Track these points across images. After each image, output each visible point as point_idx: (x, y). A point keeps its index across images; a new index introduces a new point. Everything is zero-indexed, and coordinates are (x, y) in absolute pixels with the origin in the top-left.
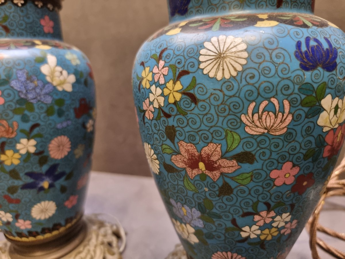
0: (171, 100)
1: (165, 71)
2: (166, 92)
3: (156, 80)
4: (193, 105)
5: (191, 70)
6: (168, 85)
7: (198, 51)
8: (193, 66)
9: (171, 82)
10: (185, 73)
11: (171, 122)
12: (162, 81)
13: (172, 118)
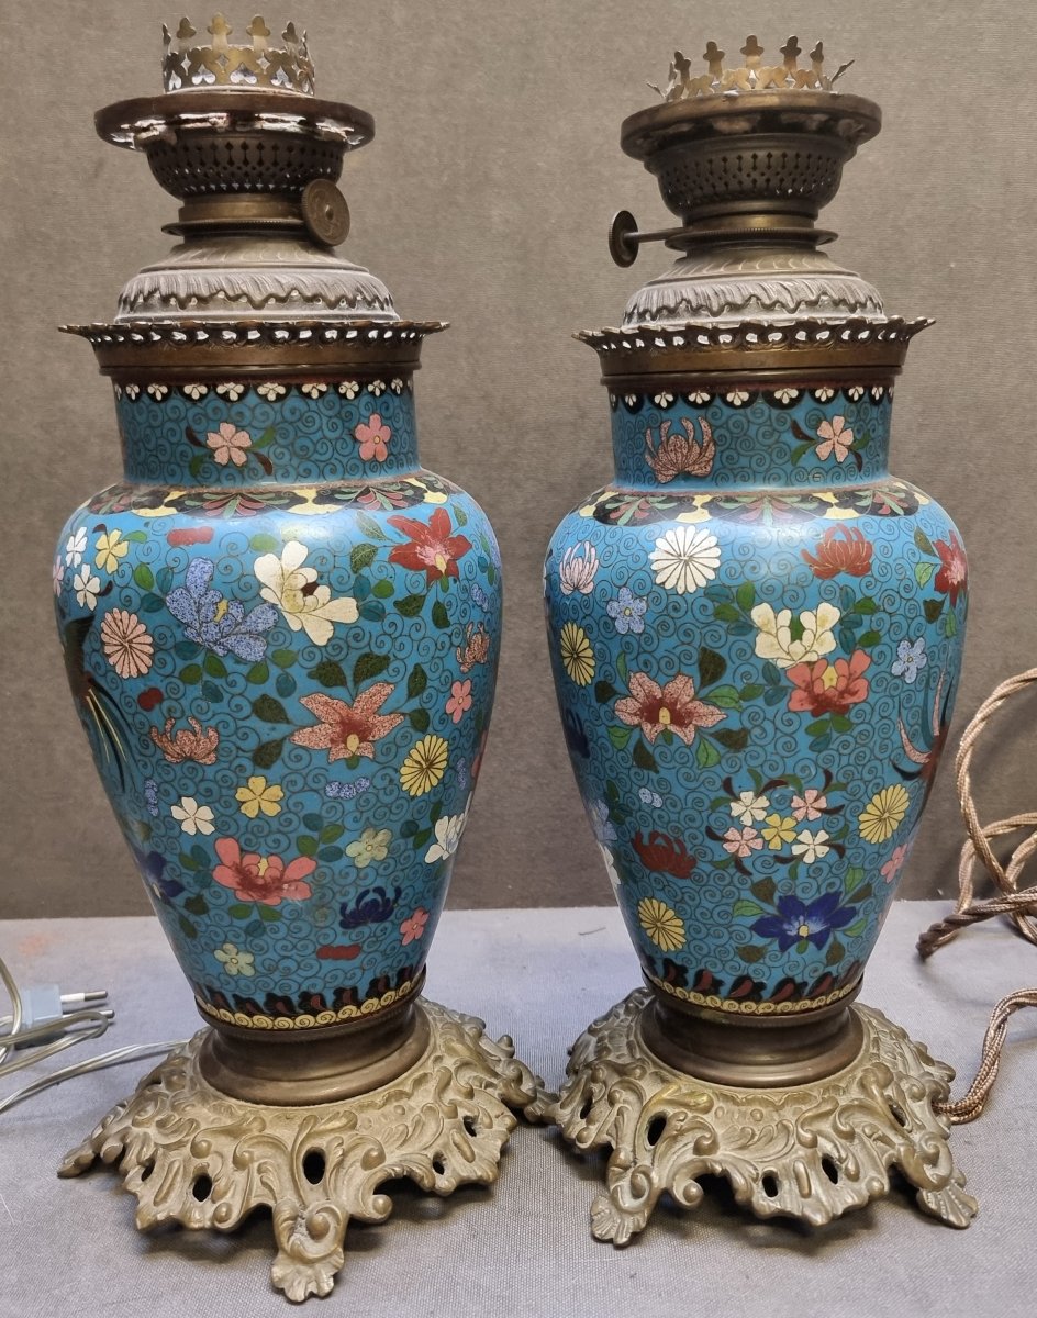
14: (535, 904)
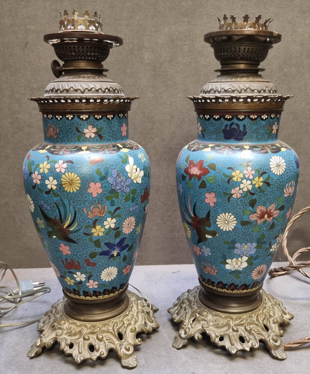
0: (257, 186)
1: (253, 172)
2: (254, 182)
3: (247, 177)
4: (268, 187)
5: (267, 171)
6: (255, 179)
7: (269, 163)
8: (268, 170)
9: (257, 178)
10: (264, 173)
11: (254, 197)
12: (251, 177)
13: (255, 195)
14: (159, 264)
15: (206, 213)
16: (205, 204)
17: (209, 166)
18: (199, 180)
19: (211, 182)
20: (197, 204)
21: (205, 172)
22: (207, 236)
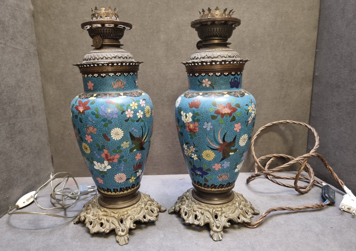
15: (233, 138)
16: (233, 131)
17: (236, 105)
18: (230, 116)
19: (238, 116)
20: (227, 133)
21: (234, 110)
22: (231, 154)
